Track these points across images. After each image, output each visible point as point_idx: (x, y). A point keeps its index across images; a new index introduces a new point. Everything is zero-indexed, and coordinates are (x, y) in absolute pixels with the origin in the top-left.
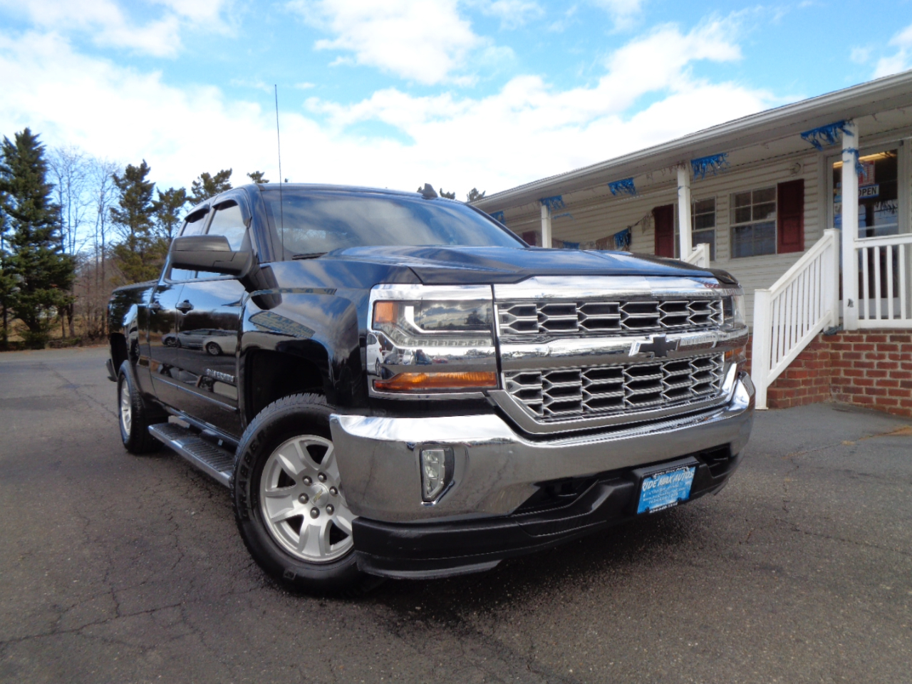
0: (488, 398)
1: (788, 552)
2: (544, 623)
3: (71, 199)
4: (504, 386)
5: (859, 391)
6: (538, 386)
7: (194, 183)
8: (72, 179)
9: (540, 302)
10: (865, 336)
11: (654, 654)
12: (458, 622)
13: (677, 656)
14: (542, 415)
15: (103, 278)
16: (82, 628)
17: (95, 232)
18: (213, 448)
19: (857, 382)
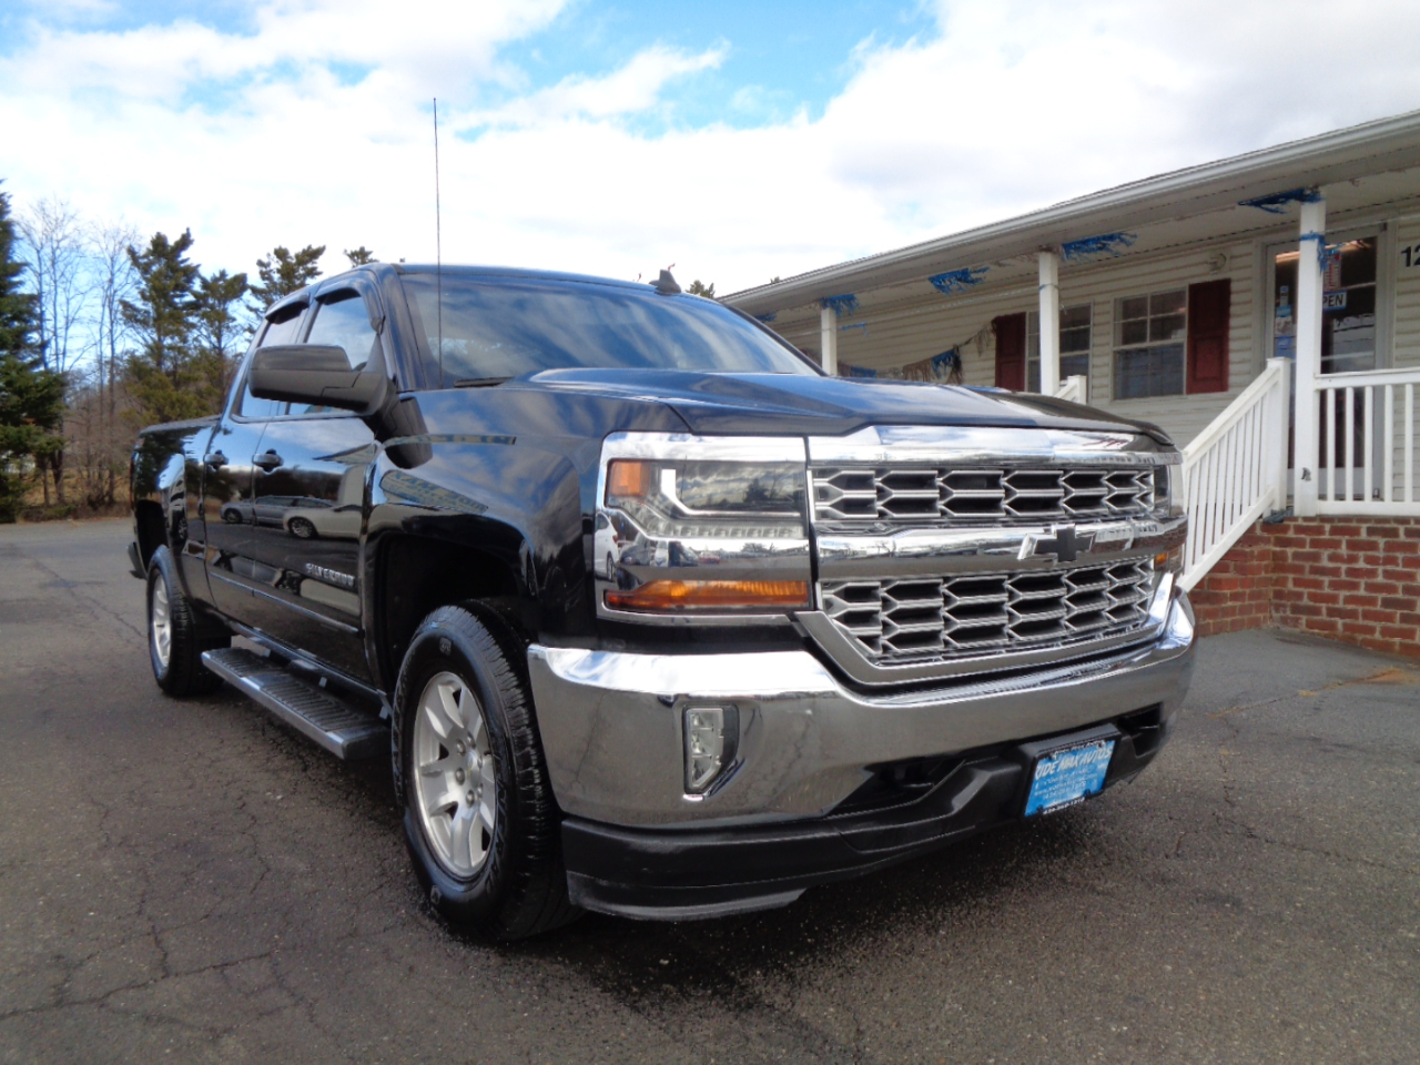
0: (795, 625)
1: (1245, 872)
2: (873, 990)
3: (58, 284)
4: (820, 605)
5: (1317, 611)
6: (873, 606)
7: (260, 263)
8: (58, 252)
9: (881, 468)
10: (1327, 527)
11: (1058, 1045)
12: (732, 987)
13: (1095, 1050)
14: (879, 653)
15: (112, 411)
16: (108, 995)
17: (98, 337)
18: (312, 691)
19: (1313, 597)
